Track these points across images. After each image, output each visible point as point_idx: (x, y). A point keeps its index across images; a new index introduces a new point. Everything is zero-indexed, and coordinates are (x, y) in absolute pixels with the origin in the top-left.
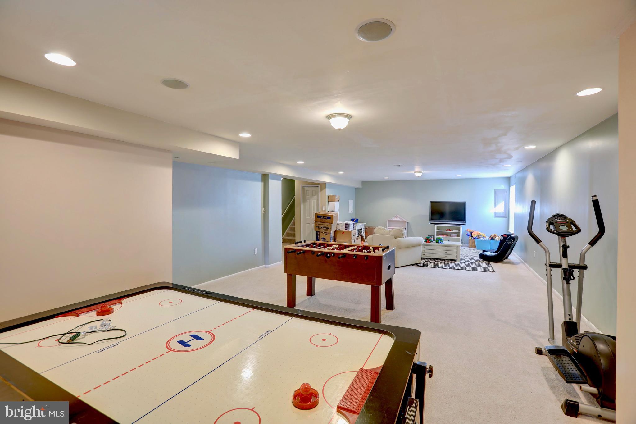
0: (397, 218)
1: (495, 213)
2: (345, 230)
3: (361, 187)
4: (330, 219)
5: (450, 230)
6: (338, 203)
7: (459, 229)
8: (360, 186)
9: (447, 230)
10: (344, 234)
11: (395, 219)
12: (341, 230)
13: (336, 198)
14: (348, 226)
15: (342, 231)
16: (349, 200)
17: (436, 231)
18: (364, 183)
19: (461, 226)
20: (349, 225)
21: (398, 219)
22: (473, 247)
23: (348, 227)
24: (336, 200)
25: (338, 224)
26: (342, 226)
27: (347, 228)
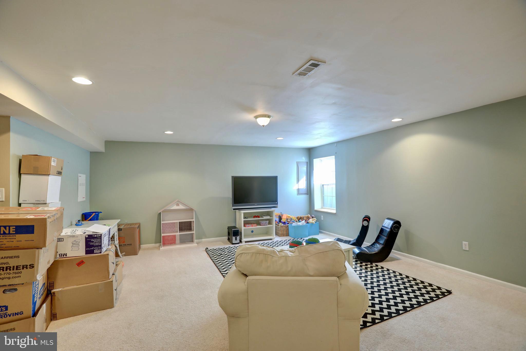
0: (178, 205)
1: (298, 190)
2: (87, 252)
3: (104, 151)
4: (32, 232)
5: (258, 217)
6: (59, 178)
7: (269, 214)
8: (101, 148)
9: (255, 217)
10: (83, 266)
11: (175, 207)
12: (71, 254)
13: (53, 164)
14: (95, 242)
15: (75, 259)
16: (79, 175)
17: (243, 220)
18: (108, 144)
19: (273, 209)
20: (99, 237)
21: (181, 207)
22: (285, 235)
23: (97, 244)
24: (52, 171)
25: (60, 240)
26: (75, 244)
27: (93, 246)
